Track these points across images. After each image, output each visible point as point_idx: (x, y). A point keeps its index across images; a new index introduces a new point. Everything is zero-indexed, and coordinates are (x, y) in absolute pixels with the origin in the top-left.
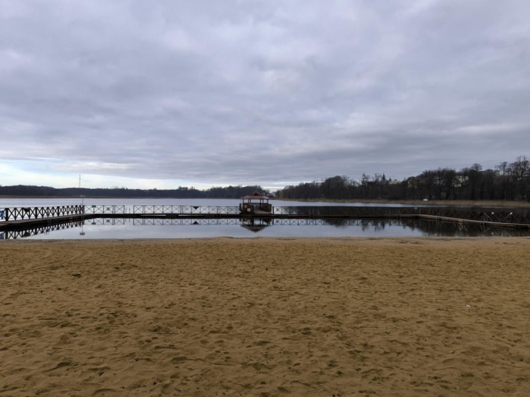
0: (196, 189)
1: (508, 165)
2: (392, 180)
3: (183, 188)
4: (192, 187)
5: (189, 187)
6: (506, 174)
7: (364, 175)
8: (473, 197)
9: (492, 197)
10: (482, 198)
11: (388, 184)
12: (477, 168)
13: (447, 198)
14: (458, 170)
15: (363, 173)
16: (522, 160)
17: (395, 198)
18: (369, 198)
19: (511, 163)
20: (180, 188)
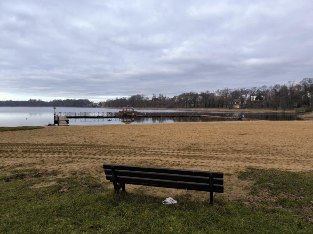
0: (42, 100)
1: (220, 91)
2: (167, 97)
3: (33, 100)
4: (40, 100)
5: (37, 100)
6: (219, 95)
7: (154, 95)
8: (206, 106)
9: (214, 107)
10: (210, 107)
11: (164, 100)
12: (208, 92)
13: (194, 107)
14: (199, 93)
15: (153, 94)
16: (227, 89)
17: (171, 107)
18: (156, 107)
19: (221, 90)
20: (31, 100)
